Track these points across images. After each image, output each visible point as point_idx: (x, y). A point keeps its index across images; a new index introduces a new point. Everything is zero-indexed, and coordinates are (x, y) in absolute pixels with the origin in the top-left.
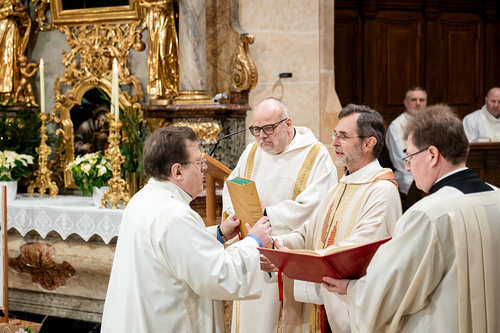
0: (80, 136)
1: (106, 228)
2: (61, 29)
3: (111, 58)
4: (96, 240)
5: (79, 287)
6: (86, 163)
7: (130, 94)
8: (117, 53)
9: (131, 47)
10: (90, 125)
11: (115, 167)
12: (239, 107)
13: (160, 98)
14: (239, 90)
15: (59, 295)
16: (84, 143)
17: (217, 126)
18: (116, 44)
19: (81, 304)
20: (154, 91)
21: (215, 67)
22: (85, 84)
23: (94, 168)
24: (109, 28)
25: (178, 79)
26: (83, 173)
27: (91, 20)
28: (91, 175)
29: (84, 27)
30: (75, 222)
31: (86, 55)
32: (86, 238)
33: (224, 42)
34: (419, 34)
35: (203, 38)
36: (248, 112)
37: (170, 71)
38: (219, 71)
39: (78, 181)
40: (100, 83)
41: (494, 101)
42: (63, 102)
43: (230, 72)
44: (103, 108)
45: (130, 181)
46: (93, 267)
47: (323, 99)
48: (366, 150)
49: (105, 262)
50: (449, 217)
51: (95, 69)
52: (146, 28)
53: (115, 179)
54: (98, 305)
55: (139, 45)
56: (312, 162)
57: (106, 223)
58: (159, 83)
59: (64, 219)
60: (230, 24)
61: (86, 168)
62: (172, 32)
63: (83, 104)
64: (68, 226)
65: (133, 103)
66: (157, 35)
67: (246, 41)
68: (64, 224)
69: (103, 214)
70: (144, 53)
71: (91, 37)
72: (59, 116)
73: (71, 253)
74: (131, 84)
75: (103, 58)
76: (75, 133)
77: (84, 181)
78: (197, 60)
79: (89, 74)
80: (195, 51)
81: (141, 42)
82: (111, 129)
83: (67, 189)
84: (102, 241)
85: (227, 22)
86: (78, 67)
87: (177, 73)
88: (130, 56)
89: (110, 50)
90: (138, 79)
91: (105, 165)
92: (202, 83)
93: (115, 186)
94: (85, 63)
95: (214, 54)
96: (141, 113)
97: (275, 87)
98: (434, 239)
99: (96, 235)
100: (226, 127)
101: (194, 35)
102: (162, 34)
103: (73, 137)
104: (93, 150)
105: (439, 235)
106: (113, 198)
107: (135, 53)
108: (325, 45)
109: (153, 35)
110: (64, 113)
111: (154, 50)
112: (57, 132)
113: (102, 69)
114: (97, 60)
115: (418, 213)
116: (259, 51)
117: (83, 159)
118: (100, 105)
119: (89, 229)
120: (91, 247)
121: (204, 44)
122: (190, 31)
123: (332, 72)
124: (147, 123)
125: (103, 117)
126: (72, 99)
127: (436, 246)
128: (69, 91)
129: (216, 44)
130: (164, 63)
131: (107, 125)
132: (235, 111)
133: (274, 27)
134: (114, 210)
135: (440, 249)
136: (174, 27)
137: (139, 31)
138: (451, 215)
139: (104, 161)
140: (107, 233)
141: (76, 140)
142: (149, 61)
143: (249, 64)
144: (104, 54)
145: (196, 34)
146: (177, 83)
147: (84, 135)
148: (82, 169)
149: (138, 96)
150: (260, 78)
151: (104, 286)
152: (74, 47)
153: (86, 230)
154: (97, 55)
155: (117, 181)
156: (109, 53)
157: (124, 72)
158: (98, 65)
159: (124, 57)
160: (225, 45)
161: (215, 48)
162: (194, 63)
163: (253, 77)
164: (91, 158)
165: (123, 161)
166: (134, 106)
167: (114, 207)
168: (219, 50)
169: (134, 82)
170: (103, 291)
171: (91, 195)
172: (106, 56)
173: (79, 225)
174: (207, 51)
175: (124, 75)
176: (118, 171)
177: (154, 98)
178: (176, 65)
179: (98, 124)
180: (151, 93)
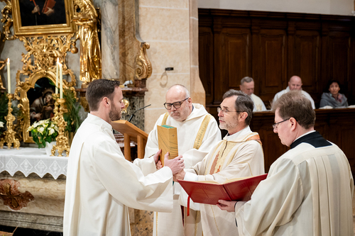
0: (34, 108)
1: (55, 169)
2: (21, 39)
3: (55, 58)
4: (48, 177)
5: (36, 208)
6: (41, 126)
7: (67, 81)
8: (59, 54)
9: (68, 51)
10: (40, 101)
11: (60, 129)
12: (141, 89)
13: (88, 83)
14: (140, 79)
15: (22, 213)
16: (37, 113)
17: (127, 102)
18: (57, 49)
19: (37, 218)
20: (84, 79)
21: (124, 63)
22: (37, 75)
23: (46, 130)
24: (53, 38)
25: (100, 71)
26: (38, 133)
27: (40, 33)
28: (44, 135)
29: (36, 37)
30: (33, 166)
31: (38, 55)
32: (41, 175)
33: (130, 48)
34: (248, 43)
35: (117, 45)
36: (146, 93)
37: (95, 66)
38: (127, 66)
39: (35, 139)
40: (47, 74)
41: (294, 85)
42: (22, 86)
43: (135, 67)
44: (49, 90)
46: (46, 194)
47: (192, 84)
48: (240, 120)
49: (54, 191)
50: (307, 163)
51: (44, 65)
52: (79, 38)
53: (60, 137)
54: (49, 219)
55: (73, 49)
56: (206, 126)
57: (55, 166)
58: (88, 74)
59: (26, 164)
60: (134, 36)
61: (41, 130)
62: (96, 41)
63: (36, 88)
64: (29, 168)
65: (70, 87)
66: (86, 43)
67: (145, 47)
68: (26, 167)
69: (53, 160)
70: (77, 55)
71: (42, 44)
72: (19, 96)
73: (31, 186)
74: (68, 75)
75: (49, 57)
76: (30, 107)
77: (39, 138)
78: (114, 59)
79: (40, 68)
80: (112, 53)
81: (75, 48)
82: (56, 104)
83: (25, 143)
84: (52, 177)
85: (132, 35)
86: (32, 64)
87: (100, 67)
88: (67, 57)
89: (54, 52)
90: (72, 71)
91: (53, 128)
92: (117, 74)
93: (60, 142)
94: (37, 61)
96: (75, 93)
97: (162, 76)
98: (298, 177)
99: (48, 174)
100: (132, 102)
101: (111, 43)
102: (90, 43)
104: (43, 118)
105: (301, 175)
106: (59, 149)
107: (71, 54)
108: (193, 50)
109: (84, 43)
110: (23, 94)
111: (84, 53)
112: (19, 106)
113: (48, 65)
114: (45, 59)
115: (286, 160)
116: (152, 53)
117: (38, 124)
118: (47, 88)
119: (43, 169)
120: (45, 182)
121: (118, 49)
122: (109, 41)
123: (198, 67)
124: (79, 100)
125: (49, 96)
126: (28, 84)
127: (299, 182)
128: (26, 79)
129: (125, 49)
130: (91, 61)
131: (53, 101)
132: (138, 92)
133: (161, 38)
134: (60, 157)
135: (301, 183)
136: (97, 38)
137: (74, 41)
138: (308, 161)
139: (52, 125)
140: (55, 172)
141: (31, 111)
142: (81, 60)
143: (147, 62)
144: (50, 55)
145: (113, 42)
146: (100, 74)
147: (36, 107)
148: (38, 130)
149: (73, 82)
150: (153, 71)
151: (53, 207)
152: (29, 51)
153: (41, 171)
154: (45, 56)
155: (62, 138)
156: (53, 54)
157: (63, 67)
158: (46, 62)
159: (63, 57)
160: (131, 50)
161: (124, 51)
162: (112, 61)
163: (149, 70)
164: (44, 123)
165: (66, 125)
166: (71, 89)
167: (60, 155)
168: (126, 53)
169: (70, 73)
170: (53, 210)
171: (44, 147)
172: (51, 57)
173: (37, 167)
174: (119, 54)
175: (64, 69)
176: (62, 131)
177: (84, 84)
178: (99, 62)
179: (46, 101)
180: (82, 81)
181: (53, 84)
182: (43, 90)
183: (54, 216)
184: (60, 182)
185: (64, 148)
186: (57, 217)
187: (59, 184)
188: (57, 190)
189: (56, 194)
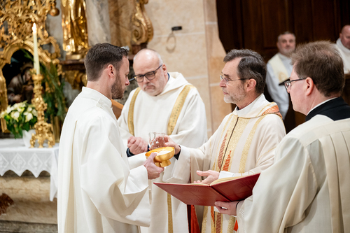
0: (12, 89)
1: (35, 164)
3: (32, 23)
4: (27, 175)
5: (17, 214)
6: (15, 111)
7: (50, 52)
8: (37, 19)
9: (49, 13)
10: (19, 80)
11: (40, 113)
13: (74, 53)
14: (139, 43)
15: (2, 221)
18: (36, 12)
19: (20, 227)
20: (69, 48)
21: (118, 25)
22: (12, 46)
23: (22, 115)
25: (87, 37)
26: (13, 120)
28: (20, 121)
30: (9, 161)
31: (12, 22)
32: (19, 173)
33: (124, 4)
35: (106, 2)
37: (80, 31)
38: (121, 28)
39: (10, 127)
40: (24, 45)
43: (130, 29)
44: (28, 65)
45: (54, 124)
46: (27, 197)
47: (209, 46)
48: (248, 89)
49: (36, 192)
50: (320, 143)
51: (20, 33)
53: (39, 123)
54: (34, 227)
55: (54, 11)
57: (35, 160)
58: (72, 42)
61: (16, 116)
63: (12, 63)
64: (4, 165)
65: (52, 59)
66: (68, 2)
67: (142, 3)
69: (32, 153)
70: (58, 17)
71: (15, 8)
73: (9, 187)
74: (50, 44)
75: (26, 23)
76: (7, 87)
77: (15, 126)
78: (102, 20)
79: (15, 38)
80: (99, 12)
81: (56, 9)
82: (35, 83)
83: (5, 134)
84: (33, 175)
86: (6, 32)
87: (87, 32)
88: (48, 21)
89: (31, 16)
90: (55, 39)
91: (31, 112)
92: (107, 39)
93: (40, 129)
94: (11, 29)
95: (117, 14)
96: (60, 67)
97: (169, 38)
98: (308, 162)
99: (27, 170)
102: (73, 1)
103: (6, 90)
104: (22, 100)
105: (311, 158)
106: (39, 138)
107: (51, 17)
108: (209, 2)
109: (65, 2)
111: (66, 14)
113: (25, 33)
114: (21, 26)
116: (153, 9)
117: (13, 108)
119: (21, 165)
120: (24, 181)
121: (107, 7)
123: (215, 23)
124: (66, 75)
126: (3, 59)
127: (309, 169)
128: (1, 52)
129: (117, 6)
130: (75, 24)
131: (32, 80)
134: (41, 149)
135: (313, 171)
138: (322, 140)
139: (30, 109)
140: (36, 168)
141: (9, 92)
142: (63, 24)
143: (145, 21)
144: (26, 20)
146: (87, 40)
147: (15, 87)
148: (12, 116)
149: (57, 53)
150: (155, 32)
151: (37, 212)
152: (1, 17)
153: (19, 167)
154: (20, 22)
155: (42, 125)
156: (30, 19)
157: (43, 34)
158: (22, 30)
159: (43, 21)
160: (124, 6)
161: (116, 9)
162: (99, 23)
163: (149, 32)
164: (19, 107)
165: (46, 108)
166: (54, 62)
167: (41, 146)
168: (120, 11)
169: (52, 42)
170: (37, 215)
171: (22, 137)
172: (28, 22)
173: (13, 163)
174: (110, 13)
175: (44, 37)
176: (42, 116)
177: (69, 54)
178: (85, 25)
179: (26, 78)
180: (67, 50)
181: (29, 57)
182: (22, 65)
183: (39, 224)
184: (42, 180)
185: (44, 137)
186: (44, 224)
187: (42, 183)
188: (40, 190)
189: (39, 196)
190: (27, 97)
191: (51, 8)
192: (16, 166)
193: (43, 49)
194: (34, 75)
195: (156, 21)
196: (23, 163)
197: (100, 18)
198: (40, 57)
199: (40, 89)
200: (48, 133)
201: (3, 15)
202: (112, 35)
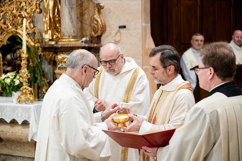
0: (6, 63)
1: (20, 115)
3: (23, 18)
4: (14, 122)
5: (5, 149)
6: (8, 78)
7: (34, 38)
8: (26, 15)
9: (35, 11)
10: (11, 56)
11: (24, 80)
12: (96, 45)
13: (51, 40)
14: (95, 36)
16: (8, 66)
18: (26, 10)
19: (6, 158)
20: (47, 37)
21: (82, 22)
22: (8, 33)
23: (12, 81)
24: (21, 1)
25: (60, 29)
26: (6, 84)
28: (11, 85)
29: (8, 0)
30: (2, 112)
32: (8, 121)
33: (87, 8)
34: (199, 3)
35: (74, 6)
37: (56, 25)
38: (84, 25)
39: (4, 89)
40: (16, 32)
43: (91, 25)
44: (18, 46)
45: (34, 88)
46: (12, 137)
47: (144, 40)
49: (19, 134)
50: (217, 112)
51: (14, 24)
52: (42, 0)
53: (24, 87)
54: (16, 159)
55: (38, 10)
56: (135, 79)
57: (20, 112)
58: (50, 32)
61: (8, 81)
62: (57, 3)
63: (7, 44)
65: (35, 43)
66: (48, 5)
67: (99, 8)
69: (17, 107)
70: (41, 15)
71: (12, 6)
74: (34, 33)
75: (19, 18)
76: (3, 61)
77: (7, 88)
78: (71, 18)
79: (10, 27)
80: (70, 13)
81: (40, 9)
82: (22, 59)
84: (17, 123)
86: (4, 23)
87: (60, 26)
88: (34, 17)
89: (22, 13)
90: (38, 29)
91: (19, 79)
92: (74, 32)
93: (24, 91)
94: (8, 21)
95: (82, 15)
96: (40, 49)
97: (116, 33)
98: (208, 124)
99: (14, 119)
101: (69, 4)
102: (51, 4)
103: (2, 63)
104: (12, 71)
105: (211, 122)
106: (23, 98)
107: (36, 14)
108: (145, 10)
109: (46, 5)
111: (47, 13)
113: (18, 24)
114: (15, 19)
115: (199, 109)
116: (107, 13)
117: (6, 76)
118: (17, 45)
119: (10, 116)
120: (11, 126)
121: (75, 9)
122: (67, 2)
123: (149, 25)
124: (44, 55)
126: (1, 41)
129: (82, 9)
130: (52, 20)
131: (20, 57)
134: (24, 105)
135: (212, 131)
137: (38, 2)
138: (219, 110)
139: (18, 77)
140: (20, 118)
141: (4, 65)
142: (44, 20)
143: (101, 21)
144: (19, 15)
145: (70, 4)
146: (60, 32)
147: (8, 62)
148: (6, 81)
149: (39, 39)
150: (107, 29)
151: (19, 148)
152: (2, 12)
153: (8, 117)
154: (15, 16)
155: (26, 88)
156: (22, 15)
157: (30, 26)
158: (16, 22)
159: (30, 17)
160: (87, 10)
161: (81, 12)
162: (69, 20)
163: (103, 28)
164: (11, 75)
165: (29, 77)
166: (36, 45)
167: (24, 103)
168: (84, 13)
169: (36, 32)
170: (19, 151)
171: (11, 96)
172: (20, 17)
173: (4, 113)
174: (77, 14)
175: (30, 28)
176: (26, 82)
177: (47, 40)
178: (59, 21)
179: (16, 55)
180: (46, 38)
181: (20, 41)
182: (14, 46)
183: (20, 157)
184: (24, 127)
185: (27, 97)
186: (23, 157)
187: (24, 128)
188: (22, 133)
189: (21, 137)
190: (16, 68)
191: (37, 8)
192: (6, 116)
193: (29, 36)
194: (22, 54)
195: (108, 21)
196: (11, 114)
197: (70, 17)
198: (27, 41)
199: (26, 64)
200: (29, 94)
201: (3, 11)
202: (77, 29)
